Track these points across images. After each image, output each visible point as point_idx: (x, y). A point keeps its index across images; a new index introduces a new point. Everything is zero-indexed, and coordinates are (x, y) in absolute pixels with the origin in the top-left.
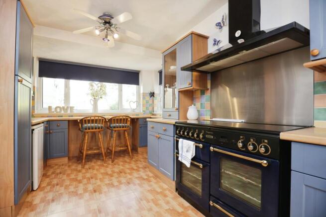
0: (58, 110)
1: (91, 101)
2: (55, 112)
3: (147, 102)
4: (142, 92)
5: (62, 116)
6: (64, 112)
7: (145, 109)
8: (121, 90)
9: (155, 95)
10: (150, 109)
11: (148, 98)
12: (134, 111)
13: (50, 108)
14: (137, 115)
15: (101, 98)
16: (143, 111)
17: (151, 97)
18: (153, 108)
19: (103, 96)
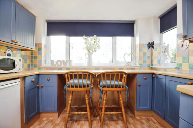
0: (59, 63)
1: (87, 54)
2: (56, 66)
3: (144, 54)
4: (138, 42)
5: (61, 69)
6: (64, 65)
7: (141, 62)
8: (115, 43)
9: (155, 46)
10: (148, 62)
11: (146, 49)
12: (128, 65)
13: (53, 61)
14: (132, 69)
15: (95, 51)
16: (139, 64)
17: (149, 47)
18: (152, 61)
19: (97, 50)
